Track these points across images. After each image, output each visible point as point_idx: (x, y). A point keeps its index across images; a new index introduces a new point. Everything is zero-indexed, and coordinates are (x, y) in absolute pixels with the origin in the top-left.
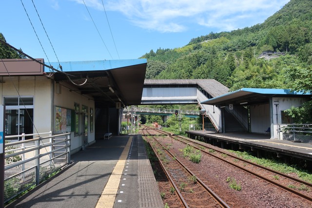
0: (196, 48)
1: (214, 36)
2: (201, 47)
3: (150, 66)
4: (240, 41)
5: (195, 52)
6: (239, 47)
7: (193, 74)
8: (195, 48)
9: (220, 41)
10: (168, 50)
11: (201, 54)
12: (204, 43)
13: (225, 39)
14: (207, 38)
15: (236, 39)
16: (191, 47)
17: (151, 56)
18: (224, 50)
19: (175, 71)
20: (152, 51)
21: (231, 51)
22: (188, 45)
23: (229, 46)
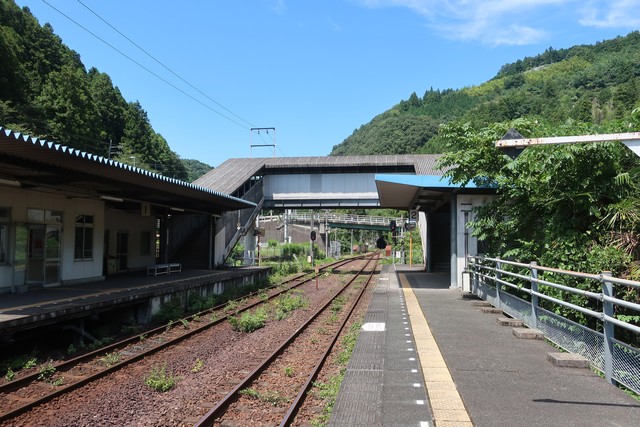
0: (512, 84)
1: (553, 56)
2: (524, 82)
3: (408, 127)
4: (614, 64)
5: (507, 94)
6: (613, 77)
8: (508, 86)
9: (568, 67)
10: (449, 91)
12: (532, 74)
13: (581, 63)
14: (538, 61)
15: (605, 61)
16: (500, 83)
17: (411, 107)
18: (576, 86)
20: (414, 96)
21: (594, 87)
22: (495, 78)
23: (589, 77)
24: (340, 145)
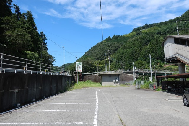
0: (138, 34)
1: (147, 26)
2: (141, 33)
3: (110, 46)
4: (168, 28)
5: (138, 37)
6: (168, 31)
7: (142, 49)
9: (154, 29)
10: (119, 36)
11: (144, 37)
12: (143, 31)
13: (157, 28)
14: (143, 27)
15: (165, 27)
16: (135, 33)
17: (109, 40)
18: (157, 34)
19: (130, 48)
20: (109, 37)
21: (163, 34)
22: (132, 32)
23: (161, 31)
24: (87, 52)
